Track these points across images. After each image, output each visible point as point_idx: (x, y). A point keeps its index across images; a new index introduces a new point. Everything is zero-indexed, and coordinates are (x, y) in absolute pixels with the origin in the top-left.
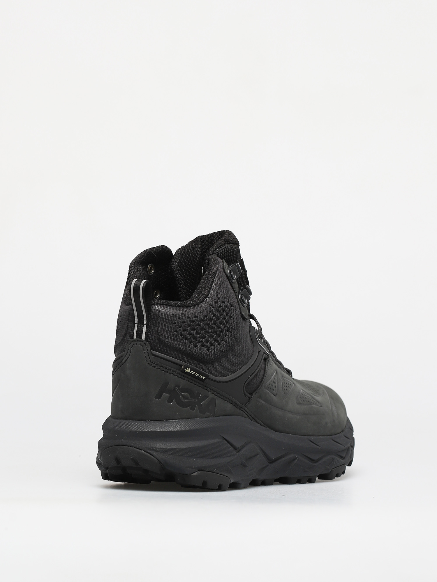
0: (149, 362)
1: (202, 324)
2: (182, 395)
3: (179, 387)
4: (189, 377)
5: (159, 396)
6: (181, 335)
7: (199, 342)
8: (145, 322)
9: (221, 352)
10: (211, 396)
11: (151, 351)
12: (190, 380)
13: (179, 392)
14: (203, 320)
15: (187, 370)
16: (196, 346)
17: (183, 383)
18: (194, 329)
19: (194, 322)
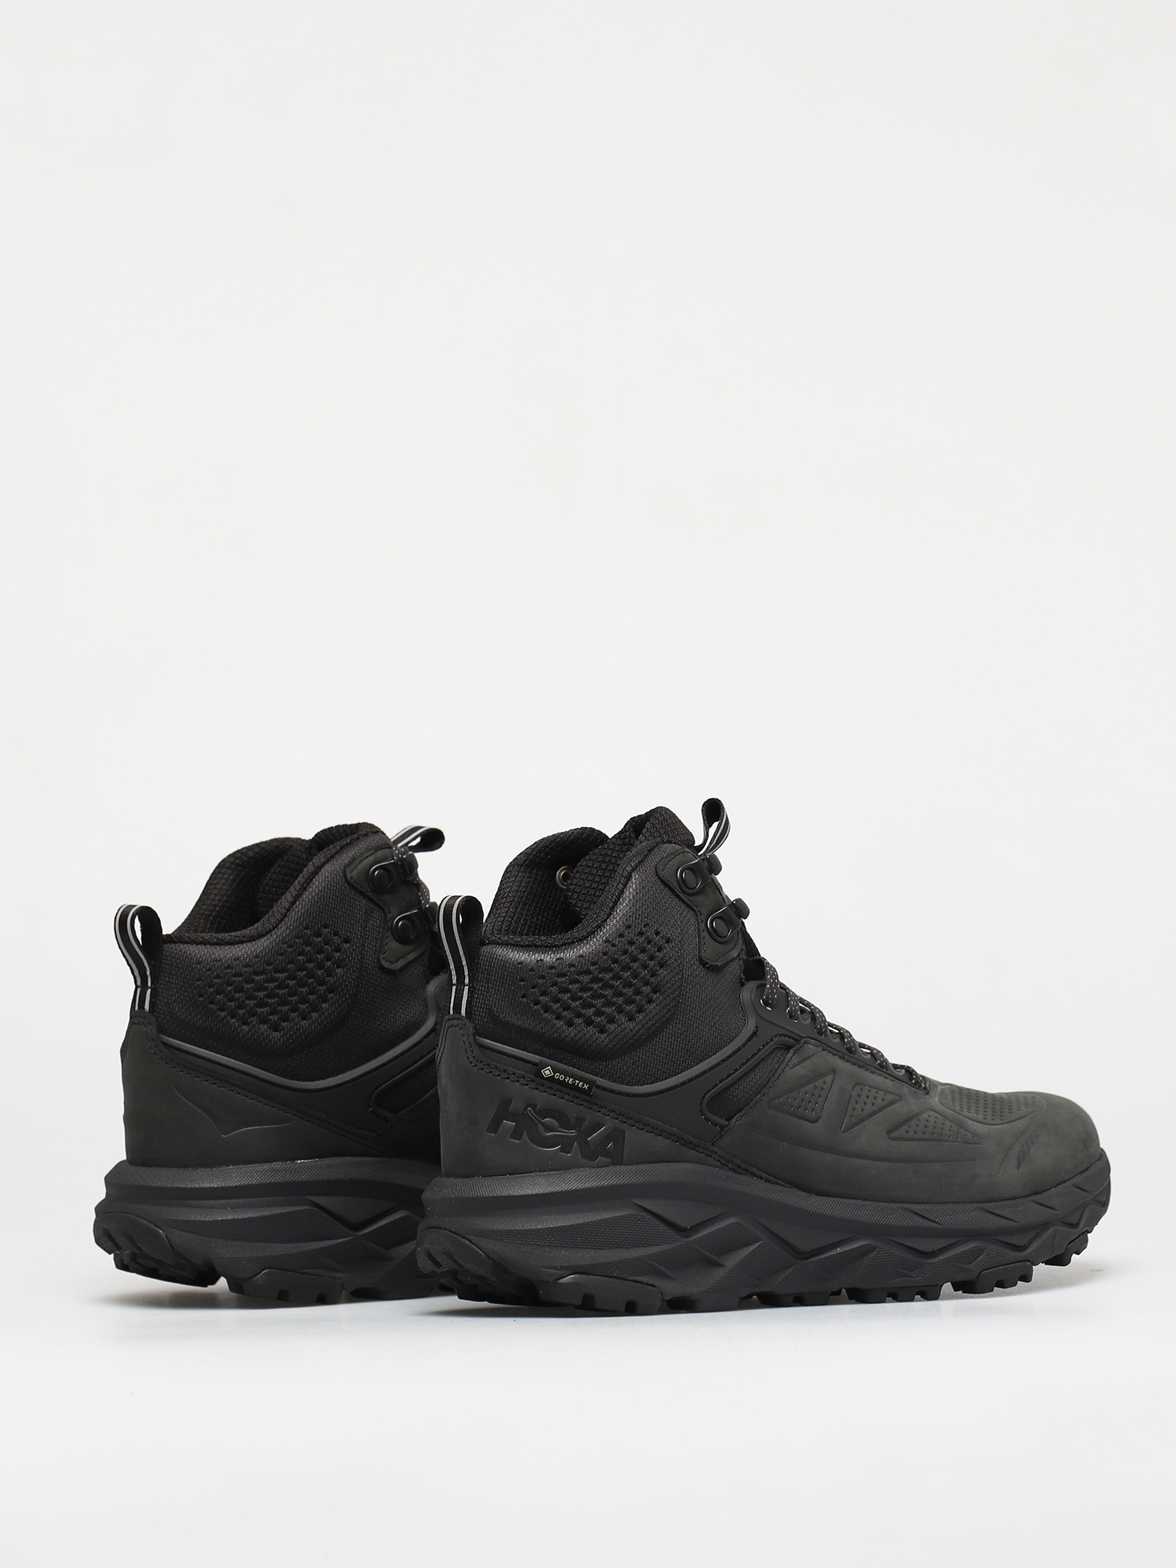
0: (471, 1059)
1: (586, 979)
2: (542, 1124)
3: (534, 1107)
4: (556, 1086)
5: (495, 1126)
6: (536, 1004)
7: (579, 1015)
8: (467, 981)
9: (635, 1035)
10: (609, 1124)
11: (474, 1037)
12: (558, 1093)
13: (536, 1118)
14: (588, 972)
15: (547, 1072)
16: (570, 1024)
17: (543, 1098)
18: (565, 991)
19: (566, 975)
